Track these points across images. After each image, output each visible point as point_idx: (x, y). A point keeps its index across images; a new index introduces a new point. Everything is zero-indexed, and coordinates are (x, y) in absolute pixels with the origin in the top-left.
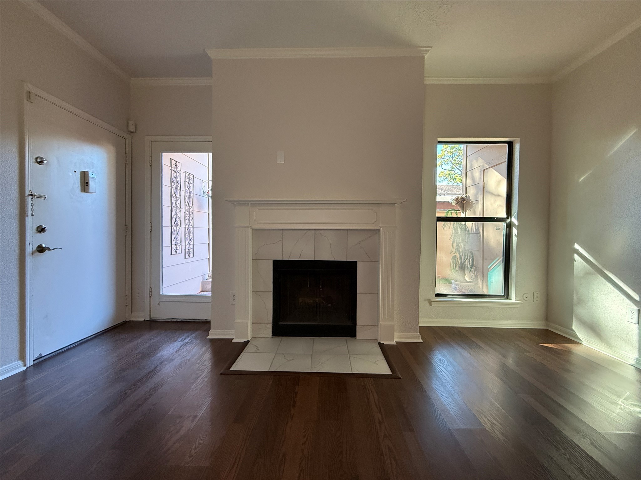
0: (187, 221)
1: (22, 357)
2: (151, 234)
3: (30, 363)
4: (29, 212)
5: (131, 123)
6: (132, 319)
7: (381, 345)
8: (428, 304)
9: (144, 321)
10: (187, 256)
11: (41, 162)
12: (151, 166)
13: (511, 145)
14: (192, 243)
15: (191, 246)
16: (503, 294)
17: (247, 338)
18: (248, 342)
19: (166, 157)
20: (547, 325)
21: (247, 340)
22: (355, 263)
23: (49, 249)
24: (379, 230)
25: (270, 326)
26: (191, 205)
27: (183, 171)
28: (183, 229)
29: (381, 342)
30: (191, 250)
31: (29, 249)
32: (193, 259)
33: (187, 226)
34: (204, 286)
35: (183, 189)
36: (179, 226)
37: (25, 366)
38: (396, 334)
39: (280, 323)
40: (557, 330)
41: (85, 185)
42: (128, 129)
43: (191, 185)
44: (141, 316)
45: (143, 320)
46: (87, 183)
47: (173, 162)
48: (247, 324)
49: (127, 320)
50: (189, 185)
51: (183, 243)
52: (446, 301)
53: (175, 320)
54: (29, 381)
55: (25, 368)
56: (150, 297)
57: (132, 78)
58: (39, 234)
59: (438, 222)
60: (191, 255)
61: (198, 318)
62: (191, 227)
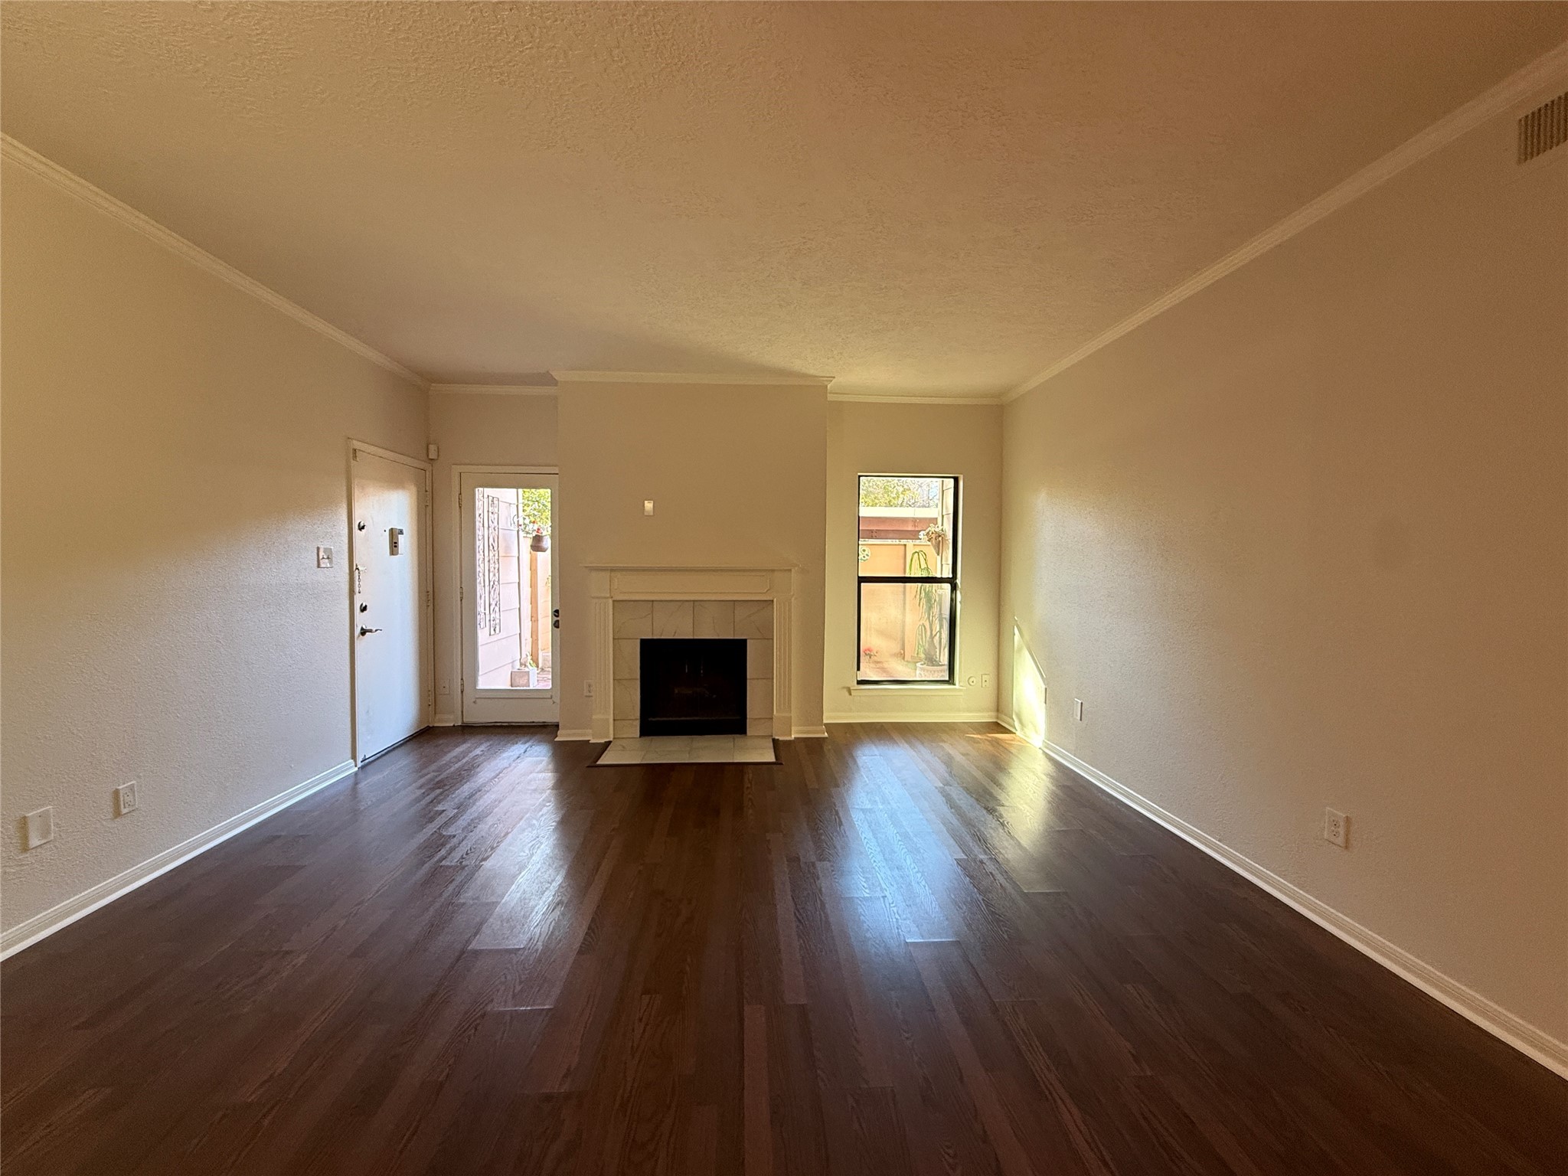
0: (491, 574)
1: (354, 757)
2: (461, 603)
3: (360, 764)
4: (357, 590)
5: (432, 448)
6: (435, 725)
7: (775, 741)
8: (847, 694)
9: (454, 726)
10: (493, 632)
11: (363, 527)
12: (460, 507)
13: (956, 480)
14: (497, 611)
15: (497, 615)
16: (947, 679)
17: (607, 737)
18: (610, 742)
19: (480, 492)
20: (997, 718)
21: (607, 740)
22: (744, 642)
23: (370, 631)
24: (773, 601)
25: (638, 723)
26: (496, 548)
27: (486, 496)
28: (487, 588)
29: (777, 738)
30: (498, 621)
31: (357, 631)
32: (500, 636)
33: (492, 583)
34: (515, 680)
35: (486, 525)
36: (483, 584)
37: (356, 766)
38: (794, 729)
39: (650, 719)
40: (1003, 721)
41: (394, 546)
42: (428, 456)
43: (496, 516)
44: (449, 720)
45: (452, 725)
46: (396, 543)
47: (490, 498)
48: (608, 720)
49: (431, 726)
50: (492, 516)
51: (487, 612)
52: (869, 689)
53: (499, 724)
54: (362, 786)
55: (356, 769)
56: (462, 692)
57: (433, 384)
58: (362, 614)
59: (862, 584)
60: (497, 631)
61: (532, 721)
62: (496, 583)
